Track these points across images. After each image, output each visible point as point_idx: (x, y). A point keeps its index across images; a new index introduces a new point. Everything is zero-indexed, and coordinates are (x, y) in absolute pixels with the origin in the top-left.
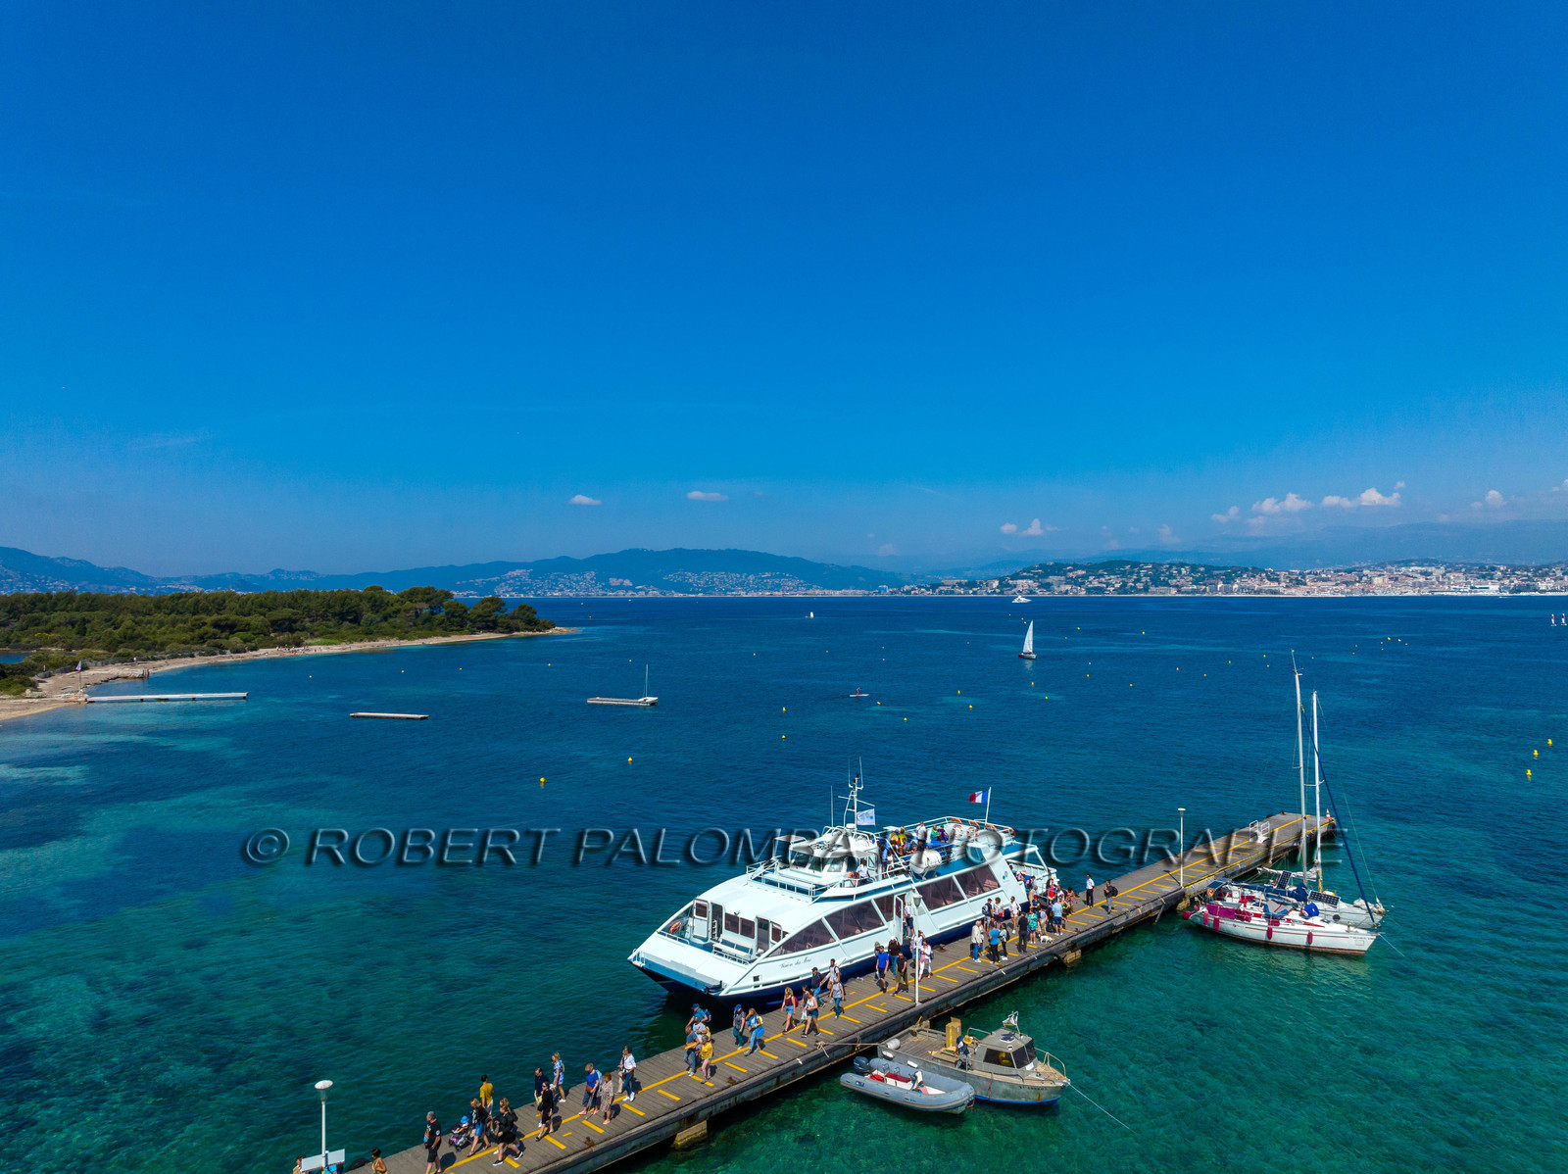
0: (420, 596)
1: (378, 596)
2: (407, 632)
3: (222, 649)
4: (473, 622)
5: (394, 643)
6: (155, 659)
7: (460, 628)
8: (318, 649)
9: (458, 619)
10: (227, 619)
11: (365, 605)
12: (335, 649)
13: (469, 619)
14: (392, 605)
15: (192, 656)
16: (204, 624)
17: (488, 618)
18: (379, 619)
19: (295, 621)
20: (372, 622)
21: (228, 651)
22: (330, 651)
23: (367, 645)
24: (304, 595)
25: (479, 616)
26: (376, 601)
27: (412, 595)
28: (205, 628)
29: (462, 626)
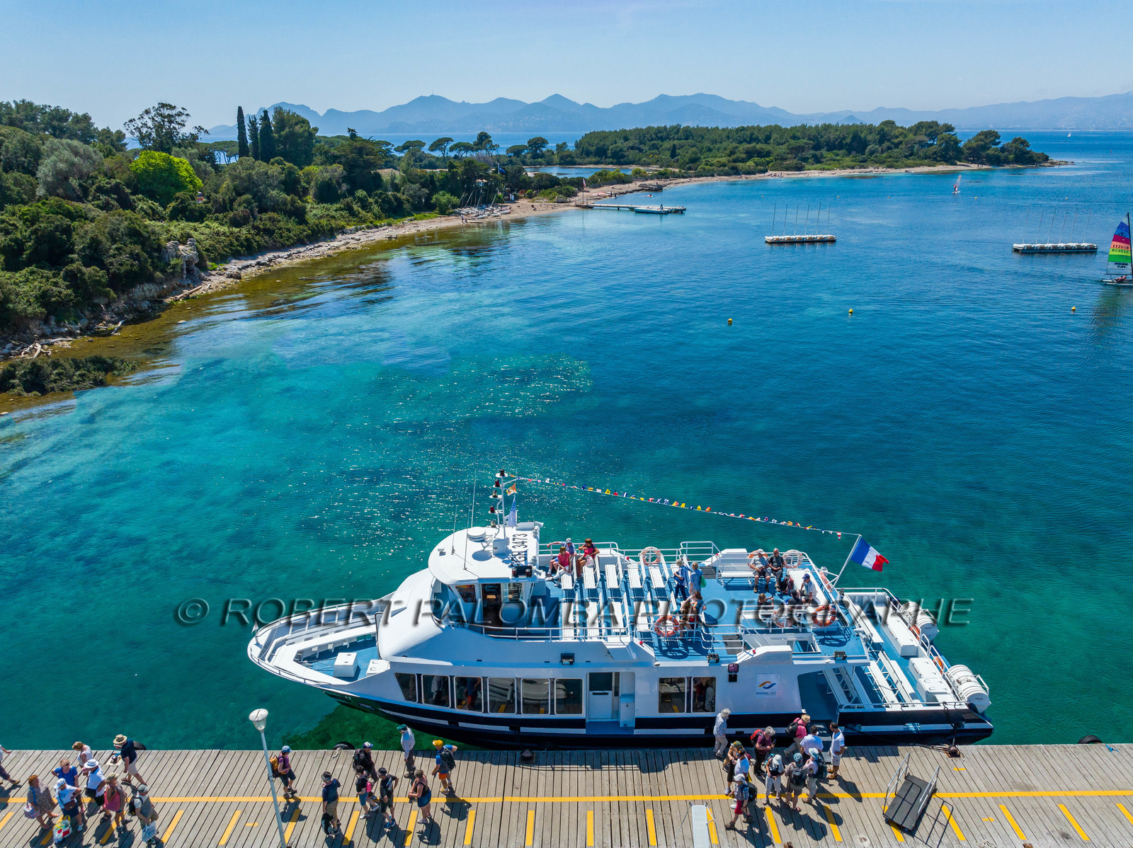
0: (924, 129)
1: (886, 129)
3: (737, 171)
5: (880, 171)
11: (873, 137)
12: (826, 174)
13: (958, 152)
14: (897, 137)
15: (712, 176)
18: (880, 149)
20: (873, 152)
21: (742, 173)
24: (827, 127)
25: (969, 148)
26: (884, 133)
27: (920, 126)
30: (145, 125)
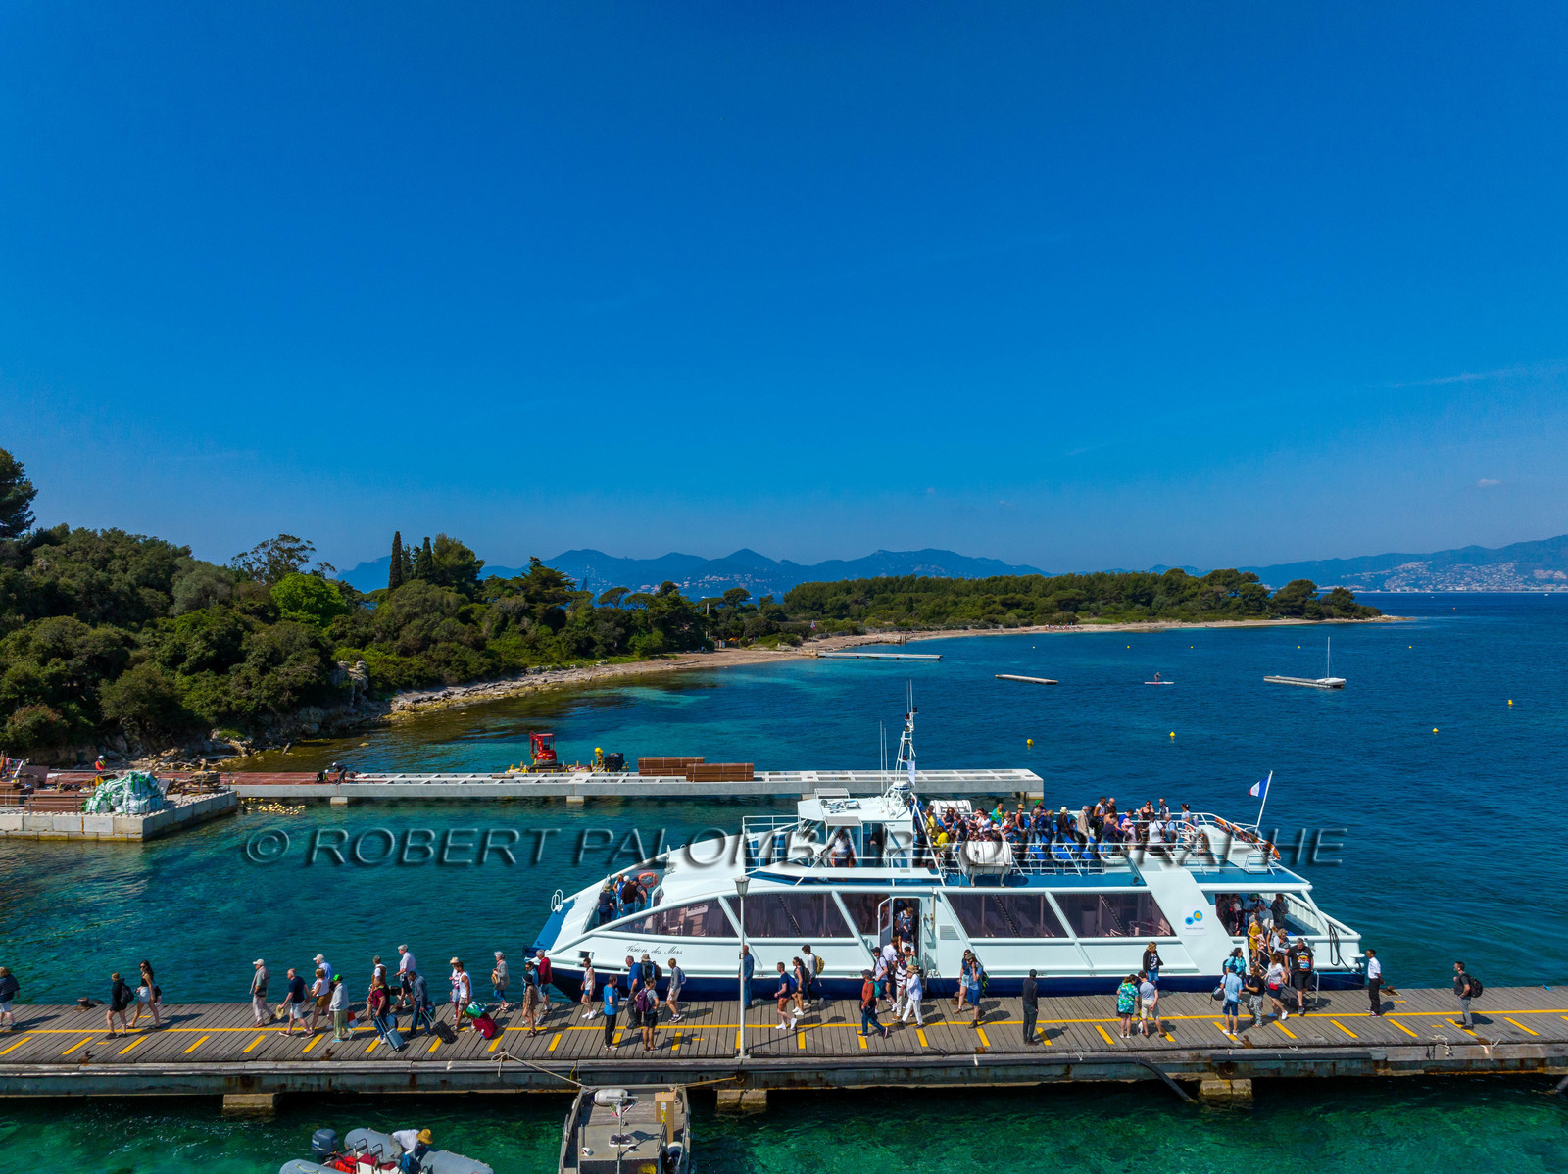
0: (1221, 579)
1: (1174, 578)
2: (1193, 615)
3: (995, 624)
4: (1273, 606)
5: (1175, 625)
6: (929, 630)
7: (1259, 612)
8: (1091, 628)
9: (1257, 603)
10: (1013, 598)
11: (1159, 588)
12: (1108, 628)
13: (1267, 603)
14: (1189, 588)
15: (966, 629)
16: (994, 602)
17: (1294, 603)
18: (1170, 602)
19: (1080, 601)
20: (1162, 604)
21: (1001, 626)
22: (1101, 630)
23: (1145, 626)
24: (1100, 577)
25: (1281, 601)
26: (1172, 584)
27: (1214, 577)
28: (994, 606)
29: (1260, 611)
30: (259, 560)
